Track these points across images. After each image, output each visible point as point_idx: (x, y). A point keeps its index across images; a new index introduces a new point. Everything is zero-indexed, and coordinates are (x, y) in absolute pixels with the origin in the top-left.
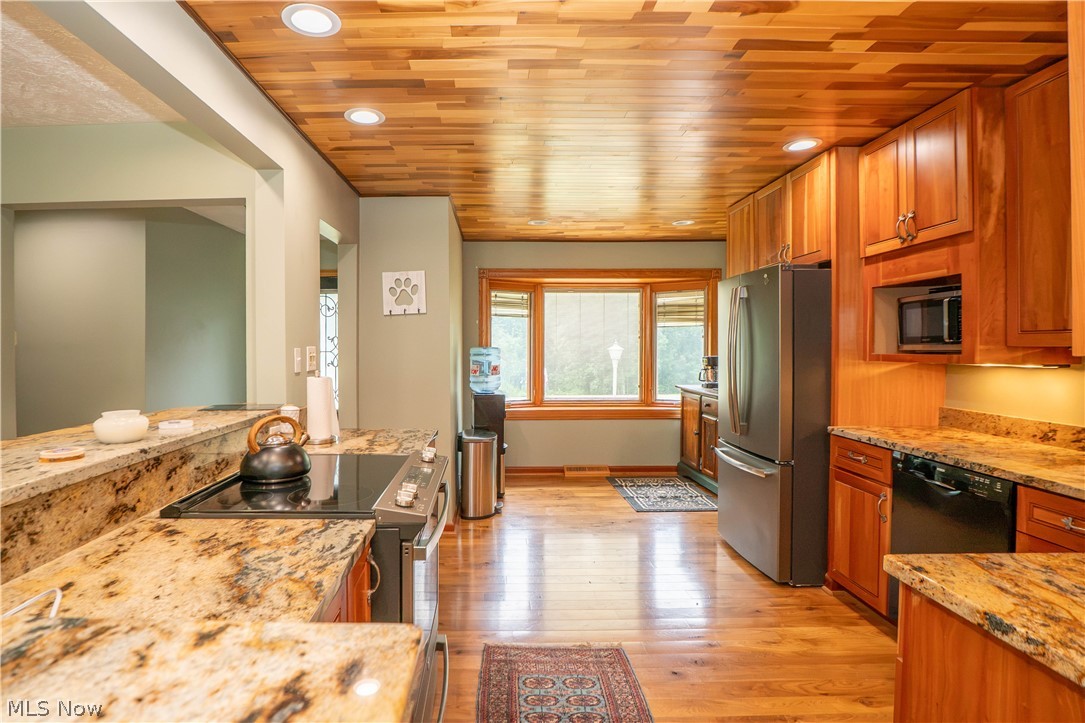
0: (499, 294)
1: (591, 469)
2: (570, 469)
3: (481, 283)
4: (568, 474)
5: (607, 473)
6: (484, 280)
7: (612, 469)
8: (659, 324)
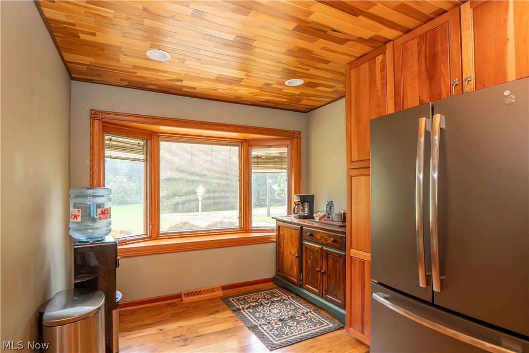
0: (113, 138)
1: (206, 291)
2: (188, 295)
3: (92, 125)
4: (186, 300)
5: (220, 293)
6: (96, 122)
7: (224, 288)
8: (253, 171)
